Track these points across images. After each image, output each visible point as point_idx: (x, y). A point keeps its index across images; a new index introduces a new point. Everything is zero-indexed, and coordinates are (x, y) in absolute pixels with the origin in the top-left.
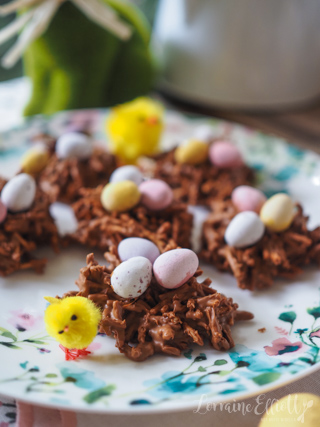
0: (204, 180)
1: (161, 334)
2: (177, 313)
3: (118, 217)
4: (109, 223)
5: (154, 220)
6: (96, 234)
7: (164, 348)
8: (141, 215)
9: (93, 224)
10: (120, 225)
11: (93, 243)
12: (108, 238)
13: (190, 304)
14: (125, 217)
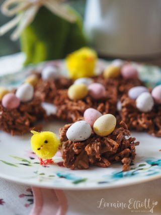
0: (120, 85)
3: (77, 101)
4: (72, 105)
5: (95, 104)
6: (65, 112)
8: (88, 101)
9: (63, 107)
10: (77, 106)
11: (64, 116)
12: (72, 113)
14: (80, 102)
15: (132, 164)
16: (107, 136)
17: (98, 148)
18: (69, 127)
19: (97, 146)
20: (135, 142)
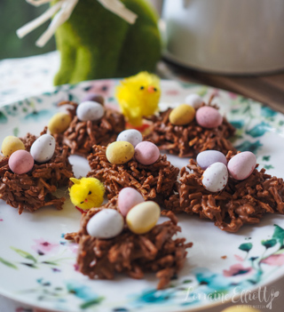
1: (245, 211)
2: (251, 195)
4: (108, 173)
5: (143, 172)
7: (249, 220)
13: (258, 187)
14: (120, 169)
15: (175, 277)
16: (144, 235)
17: (129, 251)
18: (96, 212)
19: (128, 248)
20: (186, 243)
